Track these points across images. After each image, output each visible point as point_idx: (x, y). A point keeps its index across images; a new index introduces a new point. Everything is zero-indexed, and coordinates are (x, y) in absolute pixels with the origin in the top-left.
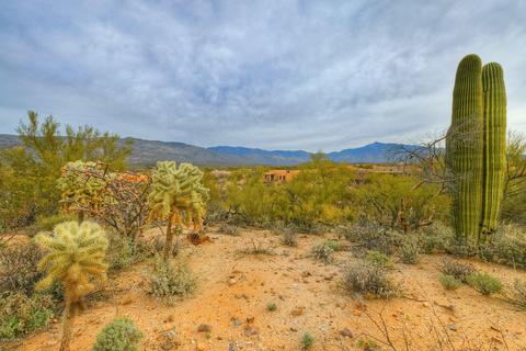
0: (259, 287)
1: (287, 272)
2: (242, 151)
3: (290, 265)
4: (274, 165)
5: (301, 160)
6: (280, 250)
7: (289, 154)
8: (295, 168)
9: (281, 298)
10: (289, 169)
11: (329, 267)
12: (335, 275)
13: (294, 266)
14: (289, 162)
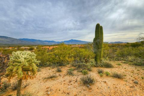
0: (59, 92)
1: (64, 83)
2: (33, 40)
3: (63, 79)
4: (44, 45)
5: (53, 44)
6: (58, 74)
7: (49, 42)
8: (52, 46)
9: (68, 94)
10: (50, 46)
11: (74, 77)
12: (77, 79)
13: (64, 79)
14: (50, 44)
